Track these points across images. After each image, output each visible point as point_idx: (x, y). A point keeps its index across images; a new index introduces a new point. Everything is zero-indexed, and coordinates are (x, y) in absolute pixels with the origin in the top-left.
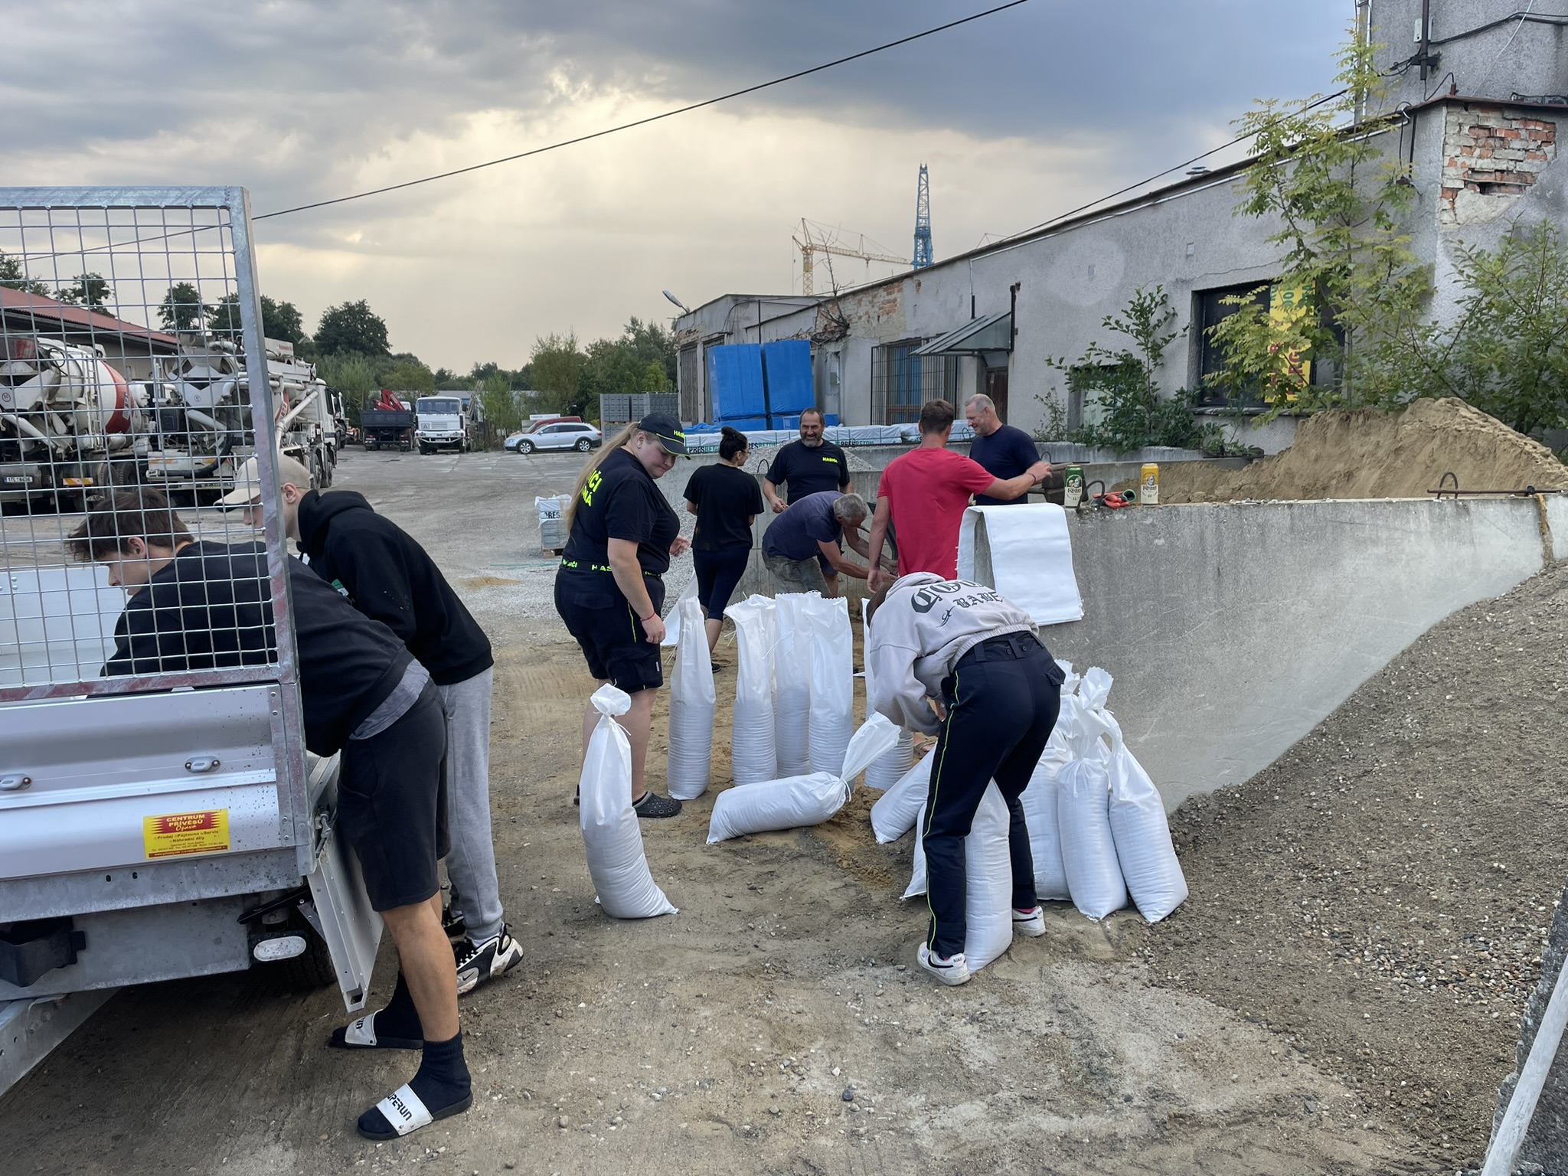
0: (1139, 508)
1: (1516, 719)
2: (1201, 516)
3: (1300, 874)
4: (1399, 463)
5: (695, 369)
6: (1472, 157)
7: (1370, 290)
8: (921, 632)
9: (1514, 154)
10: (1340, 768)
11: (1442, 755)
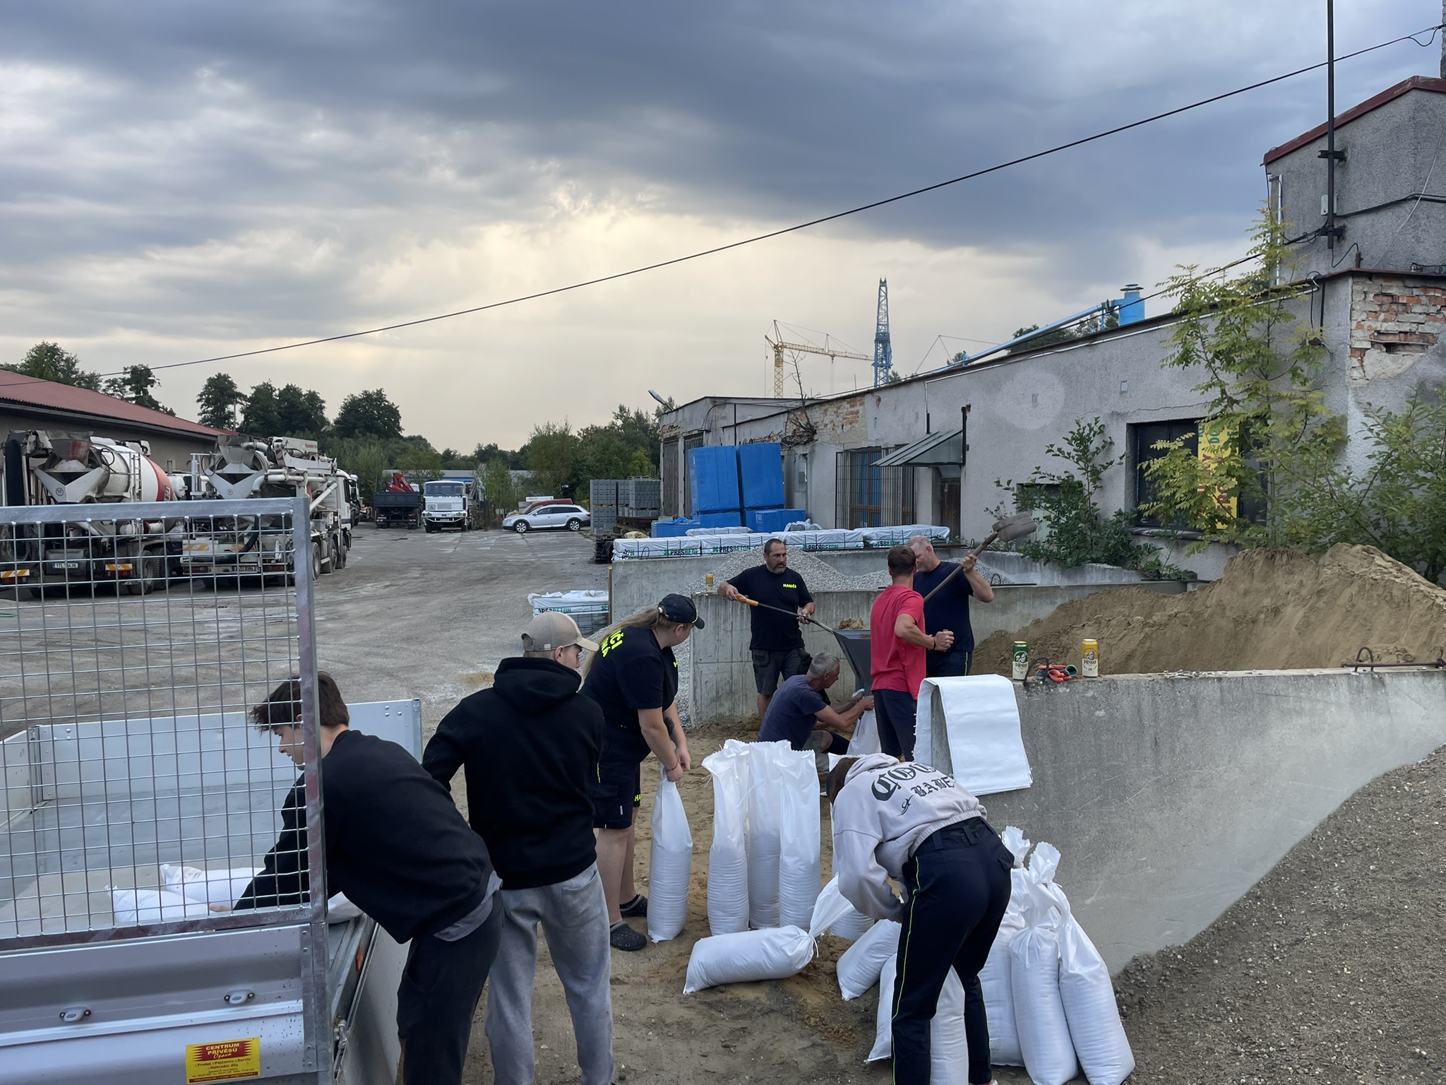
0: (1081, 681)
1: (1434, 895)
2: (1138, 689)
3: (1239, 1048)
4: (1321, 604)
5: (676, 460)
6: (1378, 321)
7: (1289, 439)
8: (882, 818)
9: (1416, 318)
10: (1272, 934)
11: (1368, 928)
